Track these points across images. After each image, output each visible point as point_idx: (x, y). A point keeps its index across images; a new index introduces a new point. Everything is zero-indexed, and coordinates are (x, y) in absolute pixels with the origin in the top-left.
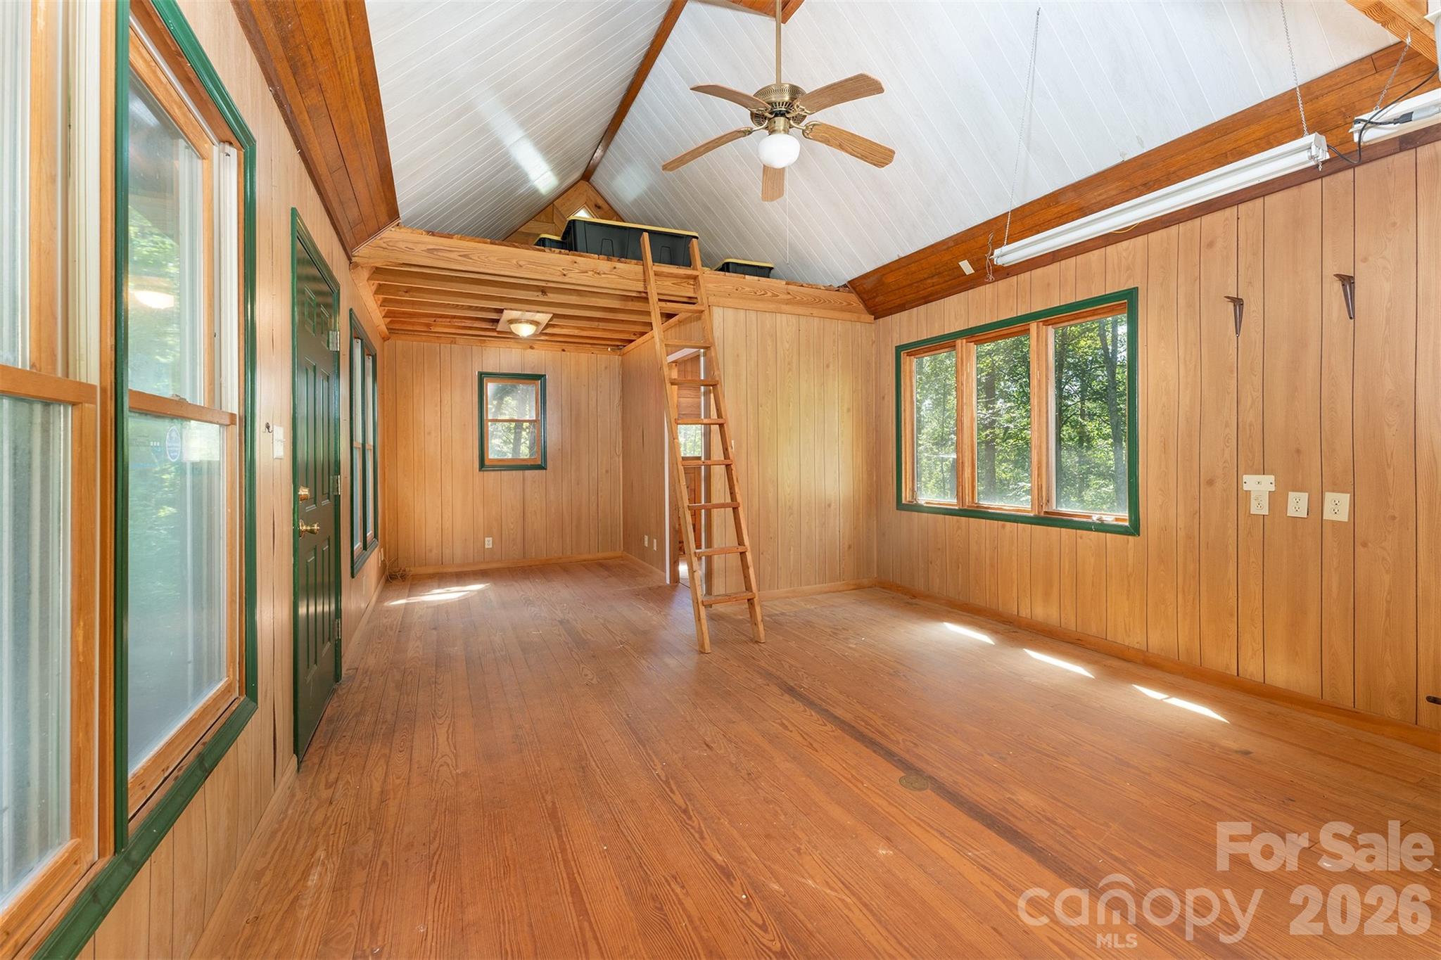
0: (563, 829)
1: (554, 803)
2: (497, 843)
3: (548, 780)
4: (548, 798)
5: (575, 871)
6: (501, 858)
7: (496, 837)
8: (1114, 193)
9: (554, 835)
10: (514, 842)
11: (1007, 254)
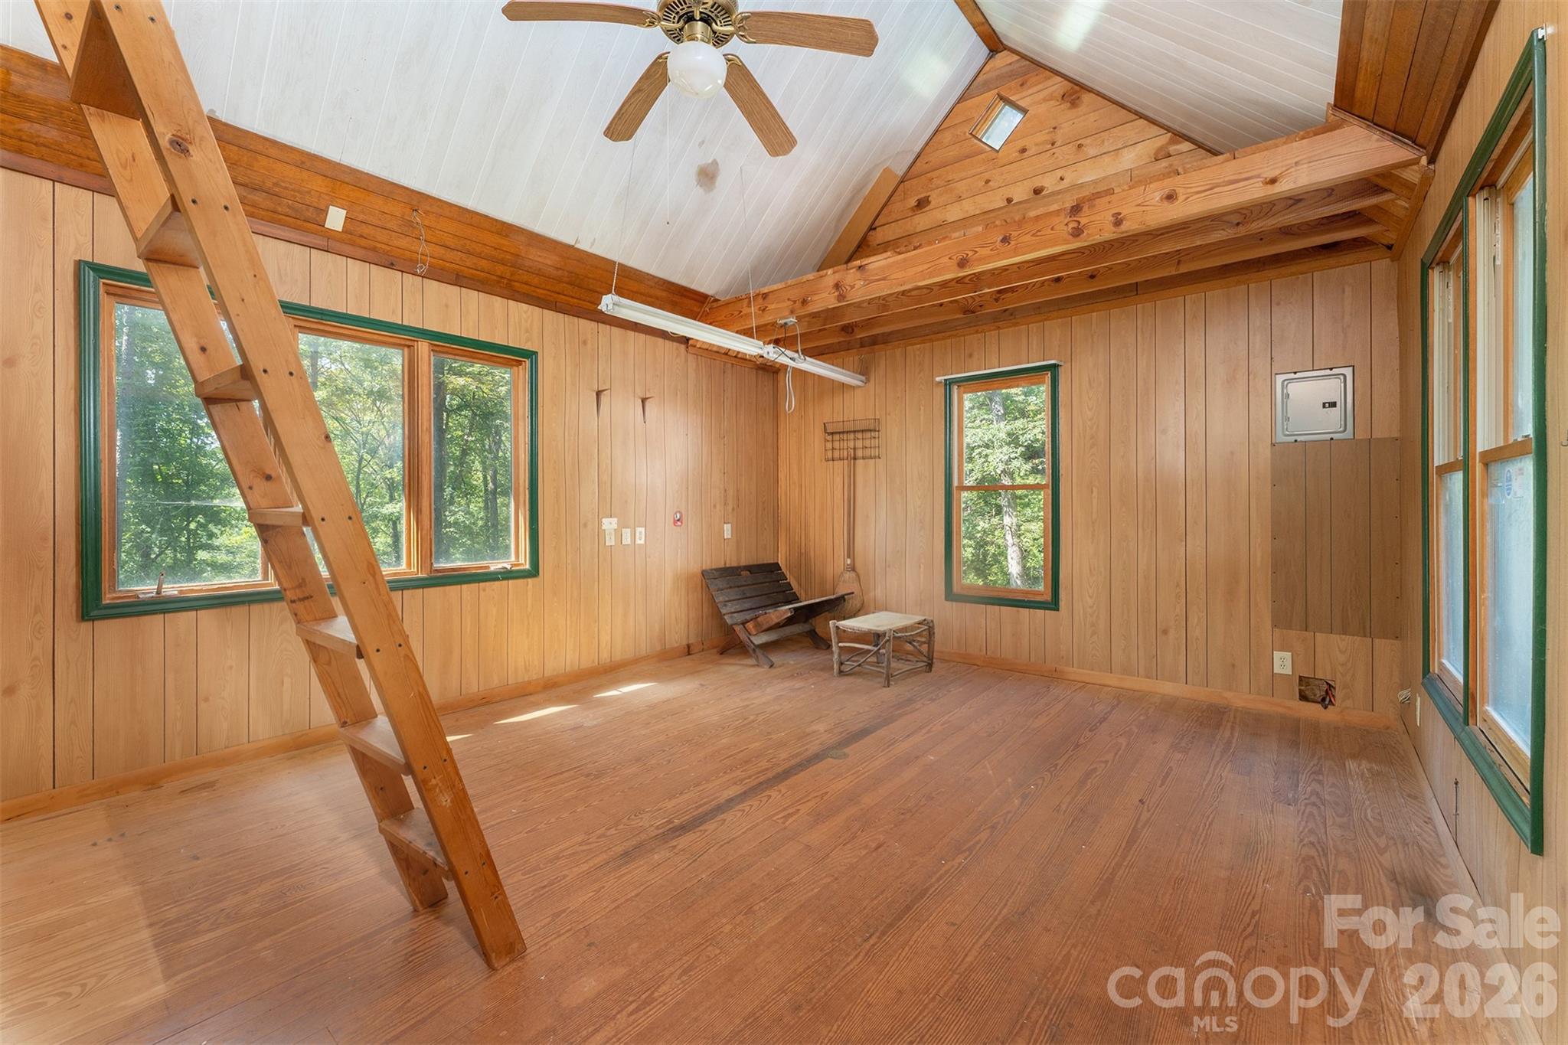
0: (1105, 877)
1: (1092, 902)
2: (1178, 904)
3: (1074, 928)
4: (1093, 911)
5: (1121, 850)
6: (1179, 891)
7: (1175, 910)
8: (549, 263)
9: (1117, 878)
10: (1160, 896)
11: (609, 303)
